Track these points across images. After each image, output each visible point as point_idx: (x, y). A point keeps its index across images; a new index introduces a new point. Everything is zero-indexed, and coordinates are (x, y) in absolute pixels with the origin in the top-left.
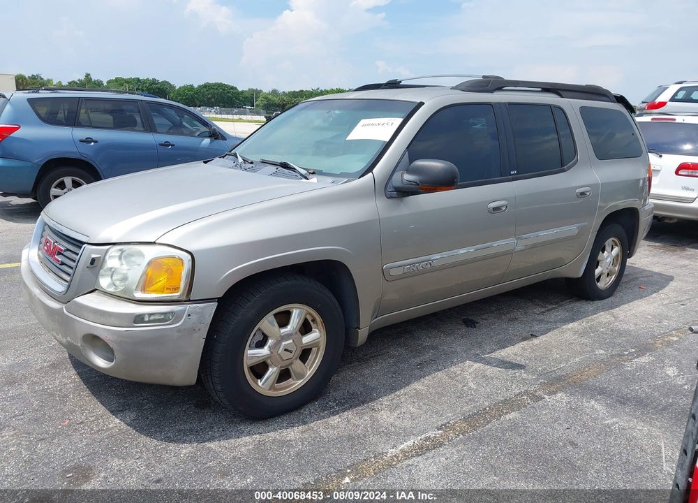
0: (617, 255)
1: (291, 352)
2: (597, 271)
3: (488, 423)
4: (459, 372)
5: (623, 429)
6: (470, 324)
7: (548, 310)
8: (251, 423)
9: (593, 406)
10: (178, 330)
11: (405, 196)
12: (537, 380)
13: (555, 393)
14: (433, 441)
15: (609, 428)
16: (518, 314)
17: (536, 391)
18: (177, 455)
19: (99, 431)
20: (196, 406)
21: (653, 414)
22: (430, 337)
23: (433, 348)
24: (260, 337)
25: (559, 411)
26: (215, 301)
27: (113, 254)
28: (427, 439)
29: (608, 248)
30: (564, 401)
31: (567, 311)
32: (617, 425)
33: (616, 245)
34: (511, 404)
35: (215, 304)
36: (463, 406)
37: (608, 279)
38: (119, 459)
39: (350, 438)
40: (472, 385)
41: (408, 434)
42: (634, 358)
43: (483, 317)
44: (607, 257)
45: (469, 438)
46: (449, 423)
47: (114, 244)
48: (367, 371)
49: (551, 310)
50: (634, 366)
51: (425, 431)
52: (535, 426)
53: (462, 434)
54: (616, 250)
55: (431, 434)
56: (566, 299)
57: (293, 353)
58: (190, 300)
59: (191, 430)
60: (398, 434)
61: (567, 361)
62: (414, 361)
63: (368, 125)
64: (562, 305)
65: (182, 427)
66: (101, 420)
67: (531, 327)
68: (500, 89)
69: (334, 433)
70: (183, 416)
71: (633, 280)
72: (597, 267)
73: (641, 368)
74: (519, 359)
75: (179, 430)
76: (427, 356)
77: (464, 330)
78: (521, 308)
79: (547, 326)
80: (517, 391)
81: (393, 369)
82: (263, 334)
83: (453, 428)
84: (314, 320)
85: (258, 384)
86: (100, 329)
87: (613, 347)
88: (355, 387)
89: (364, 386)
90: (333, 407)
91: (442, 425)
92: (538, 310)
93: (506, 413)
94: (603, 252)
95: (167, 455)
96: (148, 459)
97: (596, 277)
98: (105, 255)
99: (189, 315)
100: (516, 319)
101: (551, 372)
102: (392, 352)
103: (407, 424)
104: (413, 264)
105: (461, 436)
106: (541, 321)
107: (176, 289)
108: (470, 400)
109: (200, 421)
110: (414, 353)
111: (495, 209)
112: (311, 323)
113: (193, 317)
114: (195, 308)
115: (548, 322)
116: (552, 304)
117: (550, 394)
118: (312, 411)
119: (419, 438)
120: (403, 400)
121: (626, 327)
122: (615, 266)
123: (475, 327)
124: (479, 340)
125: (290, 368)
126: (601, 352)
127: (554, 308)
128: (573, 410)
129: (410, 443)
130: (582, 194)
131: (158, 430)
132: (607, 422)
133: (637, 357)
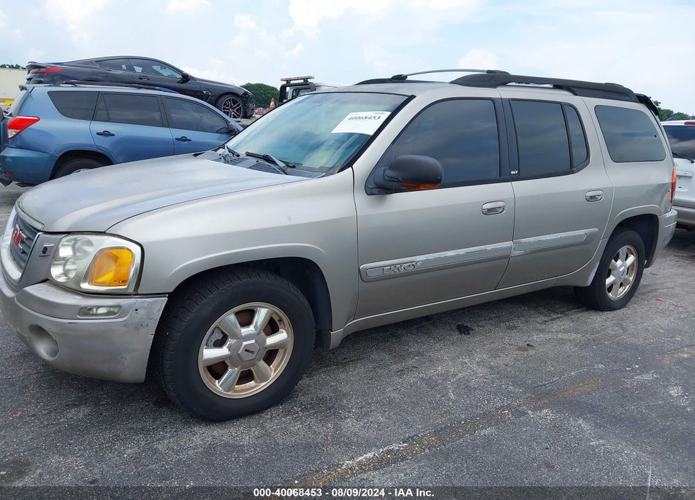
0: (632, 265)
1: (252, 352)
2: (609, 281)
3: (460, 437)
4: (440, 381)
5: (608, 452)
6: (464, 330)
7: (552, 320)
8: (207, 425)
9: (580, 425)
10: (125, 325)
11: (387, 194)
12: (525, 393)
13: (540, 409)
14: (395, 454)
15: (593, 450)
16: (519, 323)
17: (520, 406)
18: (120, 455)
19: (49, 425)
20: (155, 404)
21: (646, 438)
22: (418, 343)
23: (419, 354)
24: (218, 336)
25: (541, 428)
26: (165, 297)
27: (65, 243)
28: (389, 452)
29: (622, 255)
30: (548, 418)
31: (573, 321)
32: (602, 448)
33: (632, 254)
34: (489, 418)
35: (165, 299)
36: (436, 419)
37: (621, 289)
38: (60, 455)
39: (308, 447)
40: (452, 396)
41: (368, 445)
42: (636, 375)
43: (481, 324)
44: (621, 267)
45: (435, 453)
46: (417, 435)
47: (68, 233)
48: (343, 376)
49: (554, 319)
50: (635, 383)
51: (390, 443)
52: (511, 445)
53: (429, 448)
54: (631, 259)
55: (394, 447)
56: (574, 309)
57: (255, 354)
58: (138, 294)
59: (143, 429)
60: (358, 445)
61: (561, 374)
62: (394, 367)
63: (356, 118)
64: (568, 315)
65: (134, 426)
66: (53, 414)
67: (529, 336)
68: (504, 84)
69: (290, 440)
70: (139, 414)
71: (651, 291)
72: (608, 276)
73: (642, 386)
74: (509, 369)
75: (131, 429)
76: (410, 362)
77: (456, 336)
78: (523, 316)
79: (546, 336)
80: (499, 405)
81: (371, 375)
82: (222, 332)
83: (420, 441)
84: (281, 320)
85: (215, 385)
86: (44, 320)
87: (615, 362)
88: (326, 393)
89: (336, 390)
90: (297, 413)
91: (409, 437)
92: (541, 319)
93: (482, 428)
94: (616, 261)
95: (110, 455)
96: (90, 457)
97: (607, 287)
98: (59, 244)
99: (137, 310)
100: (515, 327)
101: (541, 386)
102: (374, 356)
103: (372, 434)
104: (395, 265)
105: (427, 451)
106: (542, 331)
107: (124, 282)
108: (446, 412)
109: (155, 420)
110: (397, 359)
111: (490, 210)
112: (278, 323)
113: (141, 312)
114: (143, 302)
115: (549, 332)
116: (557, 313)
117: (534, 410)
118: (274, 415)
119: (381, 450)
120: (373, 408)
121: (634, 341)
122: (630, 276)
123: (469, 334)
124: (470, 348)
125: (252, 368)
126: (601, 366)
127: (559, 318)
128: (557, 428)
129: (369, 455)
130: (592, 198)
131: (108, 427)
132: (592, 444)
133: (639, 374)
